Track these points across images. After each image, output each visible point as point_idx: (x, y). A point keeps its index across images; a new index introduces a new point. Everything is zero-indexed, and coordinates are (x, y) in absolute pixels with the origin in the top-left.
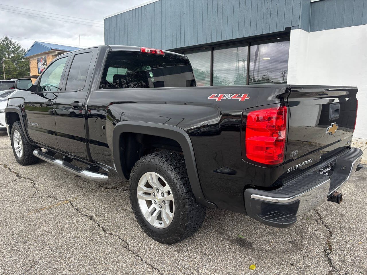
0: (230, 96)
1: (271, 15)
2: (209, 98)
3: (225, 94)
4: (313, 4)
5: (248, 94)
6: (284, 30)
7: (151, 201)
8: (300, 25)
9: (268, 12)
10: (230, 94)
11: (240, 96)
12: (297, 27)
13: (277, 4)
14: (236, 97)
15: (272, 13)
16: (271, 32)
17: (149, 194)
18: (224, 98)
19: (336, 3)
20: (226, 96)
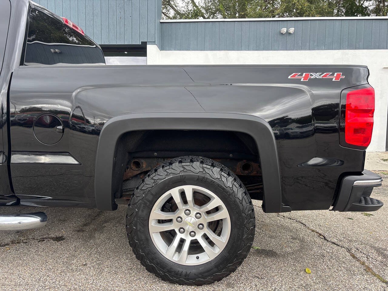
0: (320, 75)
1: (125, 26)
2: (289, 77)
3: (312, 73)
4: (162, 24)
5: (342, 73)
6: (141, 44)
7: (174, 230)
8: (156, 41)
9: (121, 22)
10: (318, 73)
11: (333, 75)
12: (153, 43)
13: (131, 15)
14: (327, 76)
15: (125, 23)
16: (126, 43)
17: (170, 221)
18: (312, 78)
19: (182, 28)
20: (314, 76)
